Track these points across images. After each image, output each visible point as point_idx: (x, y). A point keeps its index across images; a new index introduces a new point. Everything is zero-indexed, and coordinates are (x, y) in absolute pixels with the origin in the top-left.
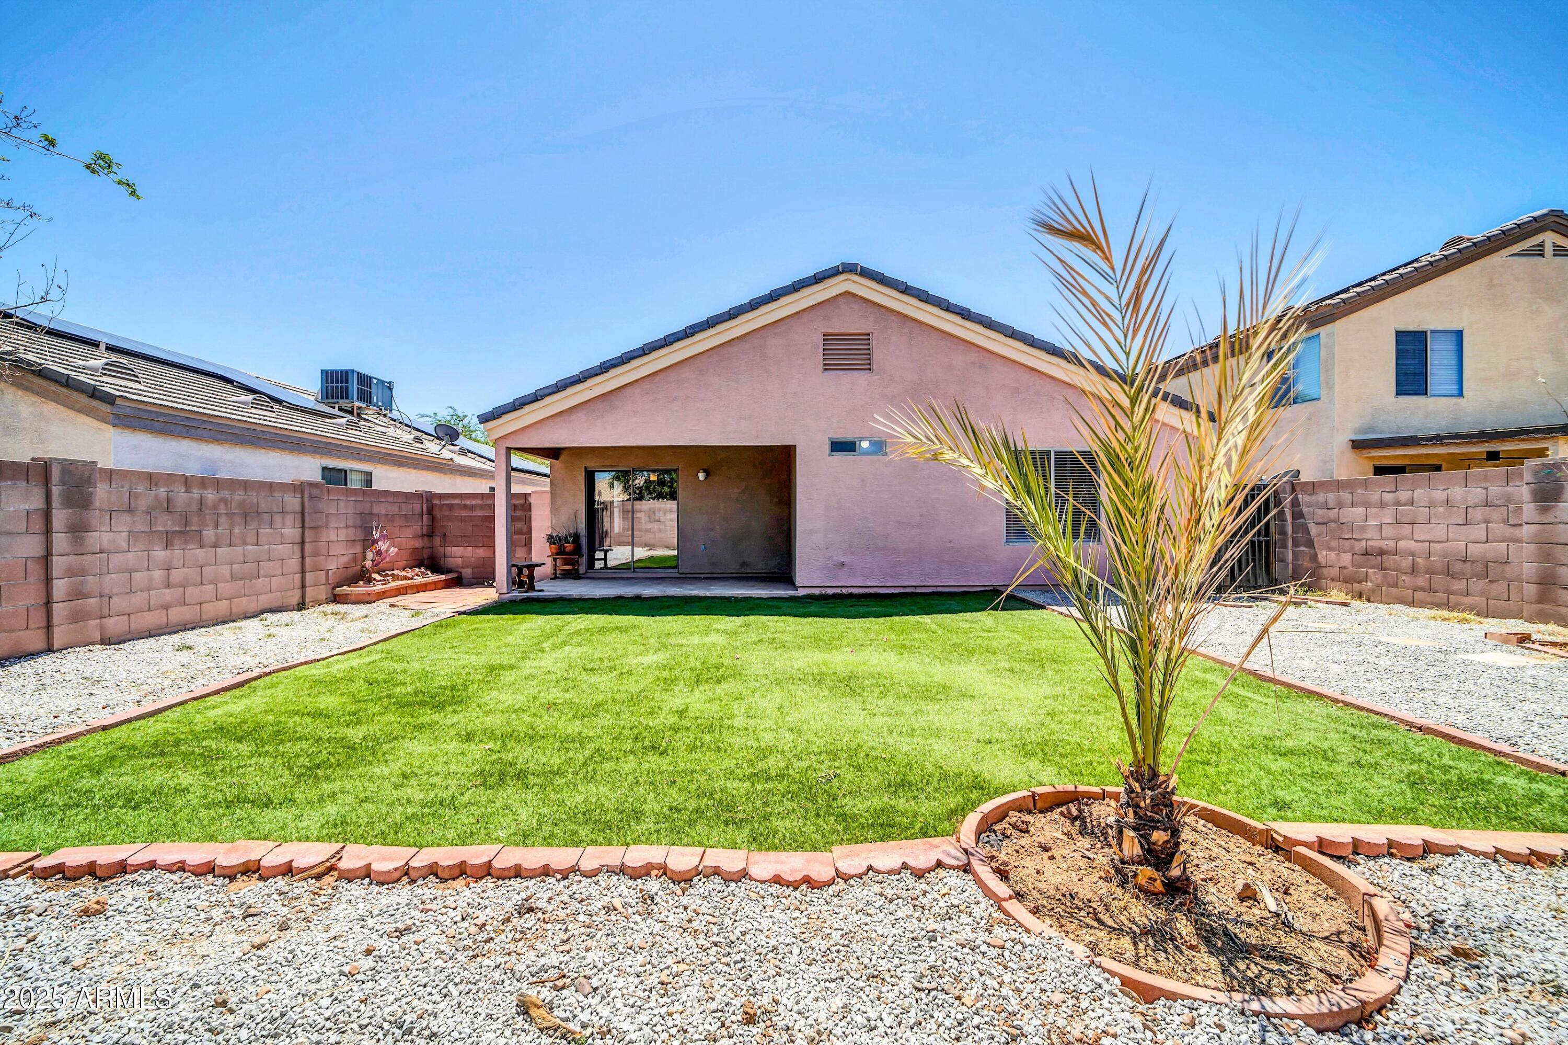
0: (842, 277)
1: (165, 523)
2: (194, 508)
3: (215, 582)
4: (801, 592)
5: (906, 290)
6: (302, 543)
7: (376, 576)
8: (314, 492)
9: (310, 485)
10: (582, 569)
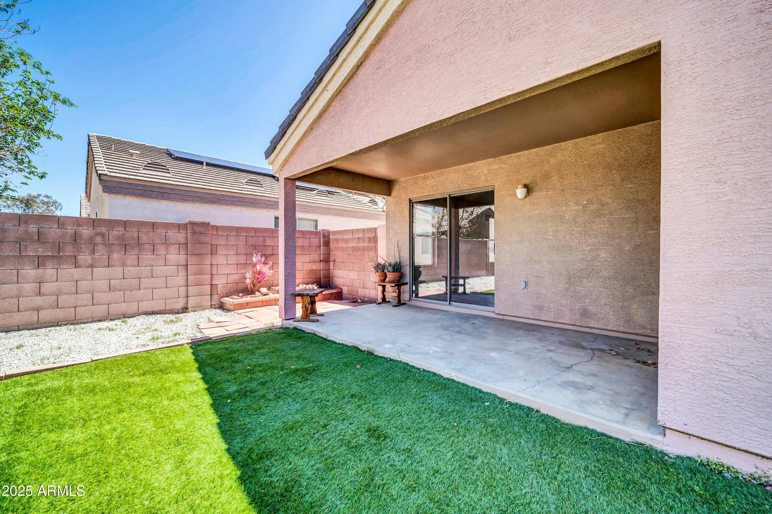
3: (91, 292)
6: (186, 265)
7: (264, 290)
8: (198, 229)
9: (193, 224)
10: (405, 296)
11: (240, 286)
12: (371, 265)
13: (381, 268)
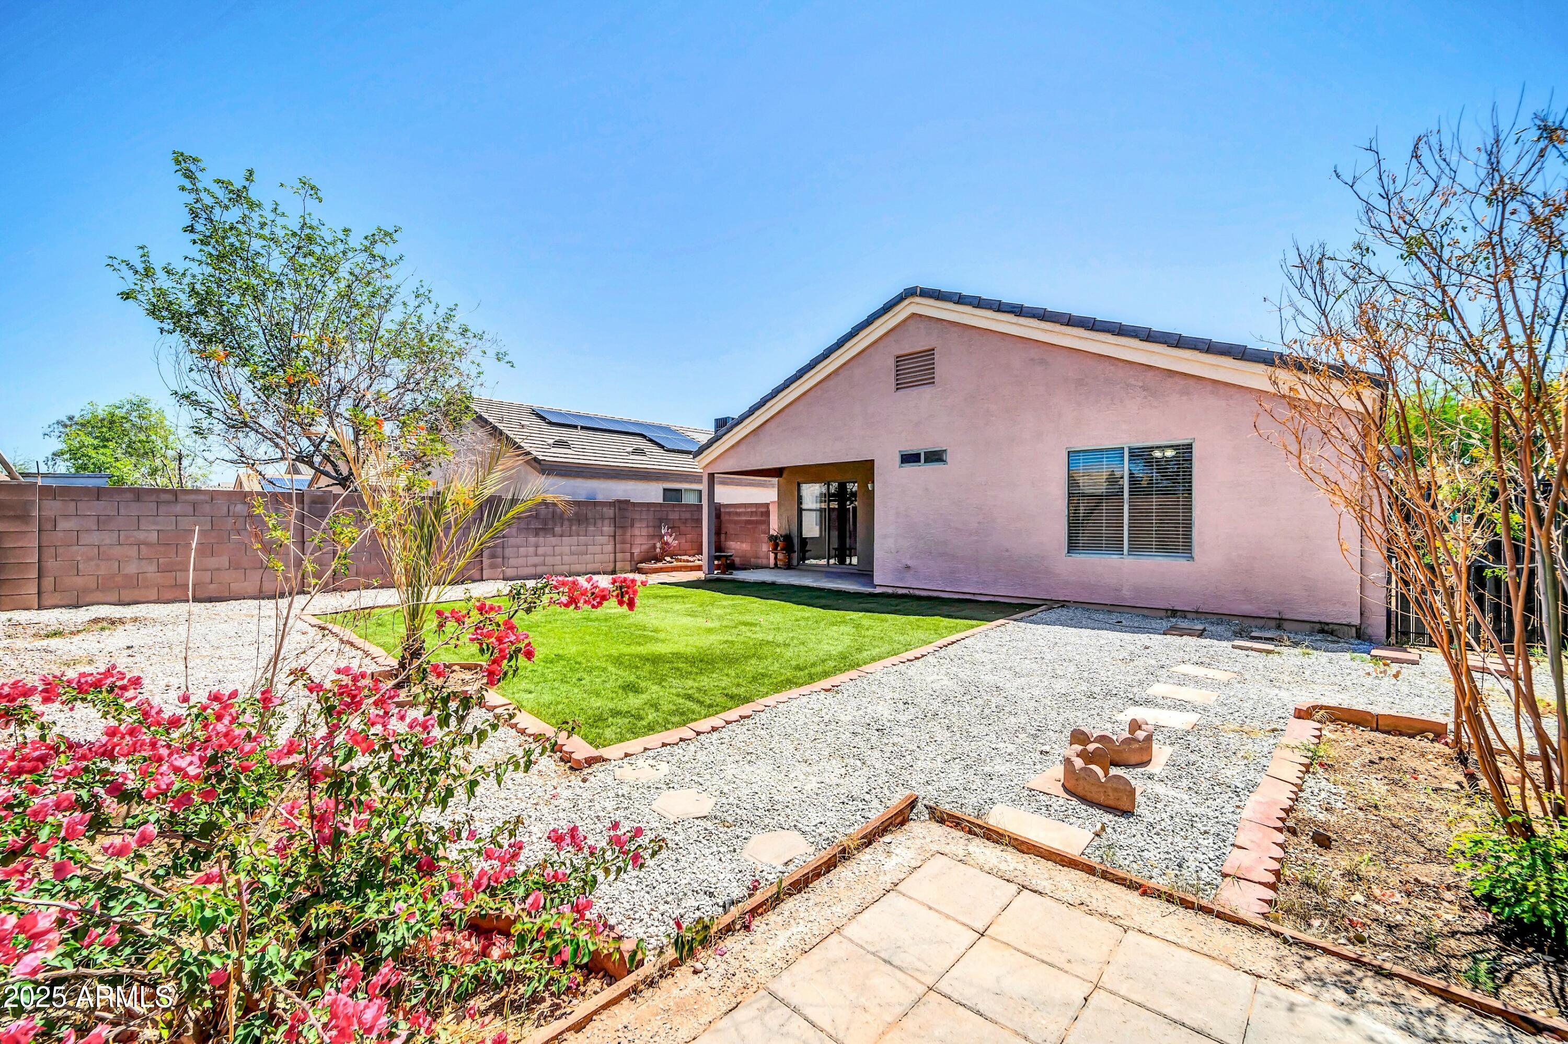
0: (906, 302)
1: (535, 524)
2: (550, 516)
3: (561, 555)
4: (878, 590)
5: (960, 300)
6: (615, 536)
7: (668, 559)
8: (622, 506)
9: (619, 501)
10: (795, 562)
11: (651, 554)
12: (765, 537)
13: (774, 539)
